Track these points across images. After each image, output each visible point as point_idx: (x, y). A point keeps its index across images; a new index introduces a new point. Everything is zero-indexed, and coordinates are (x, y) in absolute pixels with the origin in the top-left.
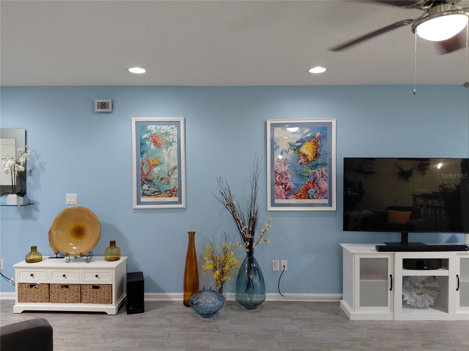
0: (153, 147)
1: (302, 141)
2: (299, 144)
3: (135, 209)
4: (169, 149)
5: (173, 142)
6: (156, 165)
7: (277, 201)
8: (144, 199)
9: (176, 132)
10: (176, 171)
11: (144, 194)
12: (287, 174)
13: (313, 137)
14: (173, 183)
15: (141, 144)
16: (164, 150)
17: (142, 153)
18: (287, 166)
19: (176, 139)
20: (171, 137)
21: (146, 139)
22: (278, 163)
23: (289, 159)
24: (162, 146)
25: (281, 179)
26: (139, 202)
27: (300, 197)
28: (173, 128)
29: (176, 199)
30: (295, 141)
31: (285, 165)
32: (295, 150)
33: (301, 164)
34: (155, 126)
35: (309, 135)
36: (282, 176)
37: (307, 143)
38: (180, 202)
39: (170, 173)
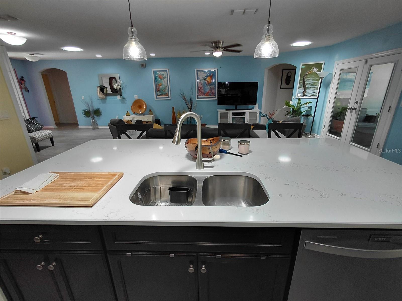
0: (159, 79)
1: (207, 76)
2: (206, 77)
3: (156, 100)
4: (164, 80)
5: (165, 77)
6: (160, 86)
7: (199, 97)
8: (158, 97)
9: (166, 74)
10: (167, 87)
11: (158, 95)
12: (202, 88)
13: (210, 75)
14: (166, 91)
15: (156, 78)
16: (163, 80)
17: (156, 81)
18: (202, 85)
19: (166, 76)
20: (165, 76)
21: (157, 76)
22: (199, 84)
23: (203, 83)
24: (162, 79)
25: (200, 89)
26: (157, 98)
27: (206, 95)
28: (165, 73)
29: (168, 97)
30: (204, 76)
31: (201, 85)
32: (204, 80)
33: (206, 84)
34: (159, 72)
35: (209, 74)
36: (200, 88)
37: (208, 77)
38: (169, 97)
39: (165, 88)
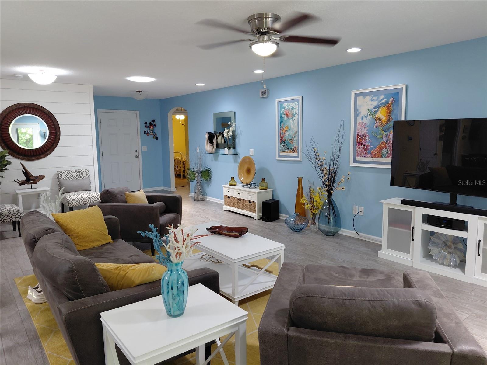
0: (286, 118)
1: (378, 107)
2: (376, 110)
3: (277, 160)
4: (294, 119)
5: (295, 114)
6: (287, 131)
7: (358, 159)
8: (281, 154)
9: (297, 107)
10: (297, 135)
11: (281, 151)
12: (365, 136)
13: (387, 102)
14: (295, 144)
15: (281, 117)
16: (291, 120)
17: (280, 123)
18: (366, 129)
19: (297, 112)
20: (295, 110)
21: (282, 113)
22: (359, 127)
23: (368, 123)
24: (290, 117)
25: (361, 140)
27: (375, 156)
28: (295, 104)
29: (295, 154)
30: (372, 107)
31: (364, 128)
32: (372, 115)
33: (377, 127)
34: (286, 104)
35: (383, 101)
36: (362, 138)
37: (382, 108)
38: (297, 157)
39: (294, 136)
